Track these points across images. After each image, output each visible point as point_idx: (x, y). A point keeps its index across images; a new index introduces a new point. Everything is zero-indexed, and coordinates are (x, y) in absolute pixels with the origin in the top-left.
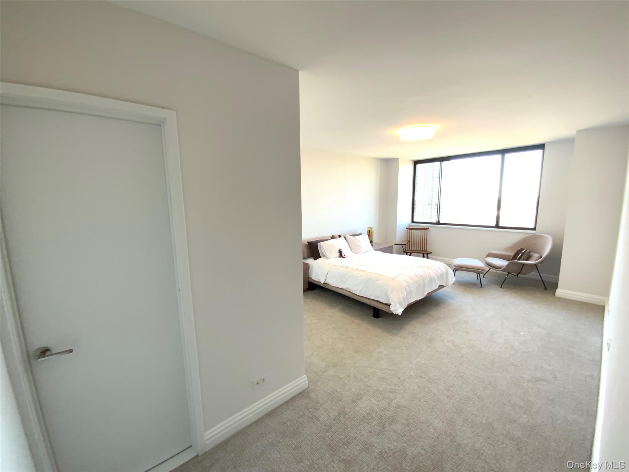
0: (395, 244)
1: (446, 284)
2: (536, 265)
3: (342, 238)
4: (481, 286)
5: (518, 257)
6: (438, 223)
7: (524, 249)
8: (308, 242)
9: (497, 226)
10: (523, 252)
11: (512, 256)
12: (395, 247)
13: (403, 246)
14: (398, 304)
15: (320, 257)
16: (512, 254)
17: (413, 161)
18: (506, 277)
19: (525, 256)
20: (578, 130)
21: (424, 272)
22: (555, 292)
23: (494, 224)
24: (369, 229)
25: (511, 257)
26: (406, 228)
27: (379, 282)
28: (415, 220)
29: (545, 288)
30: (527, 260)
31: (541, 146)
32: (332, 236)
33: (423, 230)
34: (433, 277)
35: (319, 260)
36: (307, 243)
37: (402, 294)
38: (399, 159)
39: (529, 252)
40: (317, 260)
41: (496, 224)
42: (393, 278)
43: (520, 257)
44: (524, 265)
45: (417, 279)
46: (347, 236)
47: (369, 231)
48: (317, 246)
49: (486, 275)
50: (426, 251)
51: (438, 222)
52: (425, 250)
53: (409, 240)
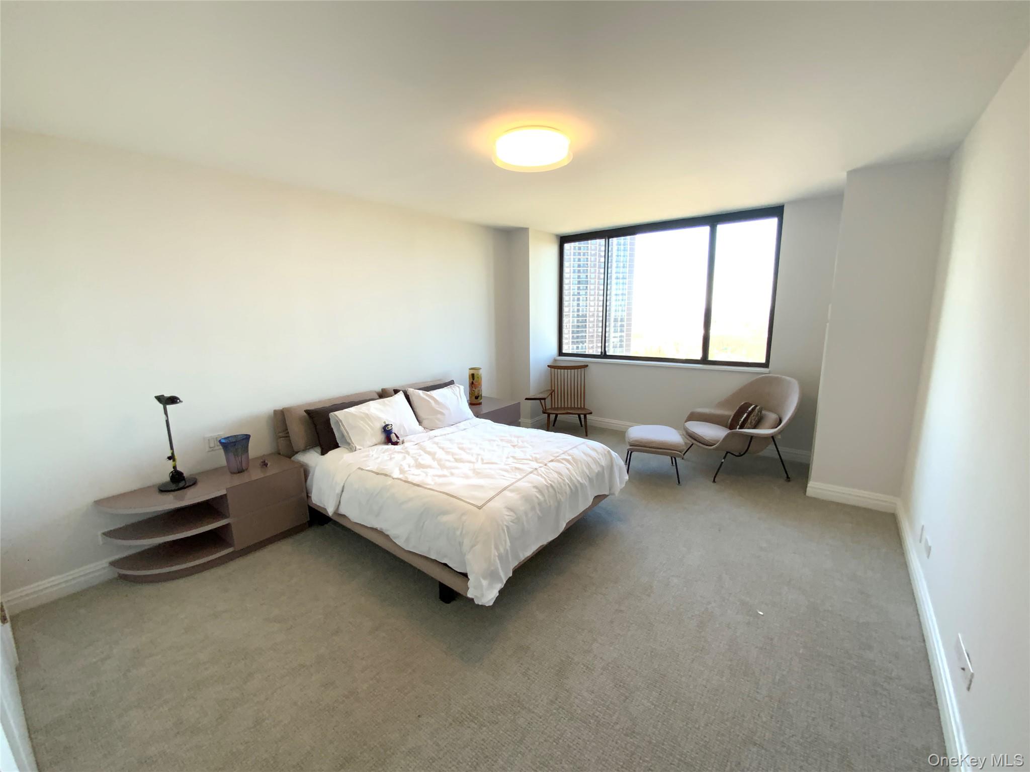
0: (527, 399)
1: (610, 490)
2: (773, 437)
3: (400, 396)
4: (679, 483)
5: (742, 420)
6: (604, 355)
7: (751, 405)
8: (307, 412)
9: (705, 360)
10: (750, 409)
11: (731, 417)
12: (527, 406)
13: (542, 401)
14: (485, 578)
15: (336, 446)
16: (730, 413)
17: (557, 236)
18: (723, 461)
19: (753, 418)
20: (850, 169)
21: (559, 473)
22: (806, 487)
23: (698, 356)
24: (472, 372)
25: (730, 420)
26: (548, 366)
27: (444, 519)
28: (564, 351)
29: (788, 477)
30: (755, 427)
31: (776, 211)
32: (382, 389)
33: (578, 369)
34: (581, 484)
35: (332, 454)
36: (305, 414)
37: (497, 548)
38: (530, 230)
39: (760, 411)
40: (326, 455)
41: (703, 356)
42: (480, 504)
43: (744, 420)
44: (752, 437)
45: (540, 497)
46: (411, 391)
47: (473, 375)
48: (329, 420)
49: (687, 453)
50: (584, 408)
51: (603, 353)
52: (582, 407)
53: (553, 389)
